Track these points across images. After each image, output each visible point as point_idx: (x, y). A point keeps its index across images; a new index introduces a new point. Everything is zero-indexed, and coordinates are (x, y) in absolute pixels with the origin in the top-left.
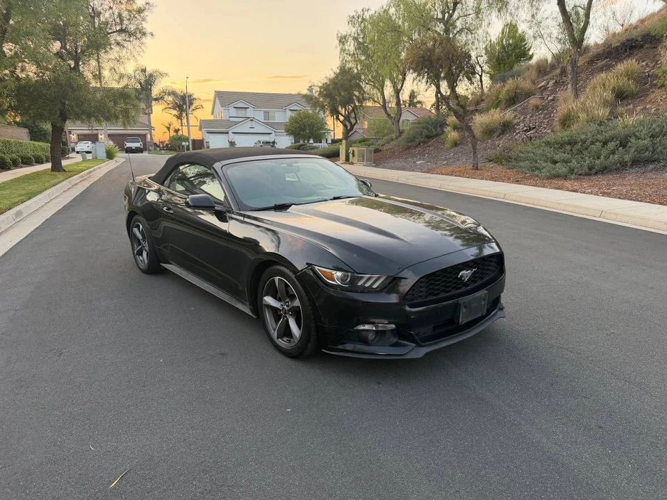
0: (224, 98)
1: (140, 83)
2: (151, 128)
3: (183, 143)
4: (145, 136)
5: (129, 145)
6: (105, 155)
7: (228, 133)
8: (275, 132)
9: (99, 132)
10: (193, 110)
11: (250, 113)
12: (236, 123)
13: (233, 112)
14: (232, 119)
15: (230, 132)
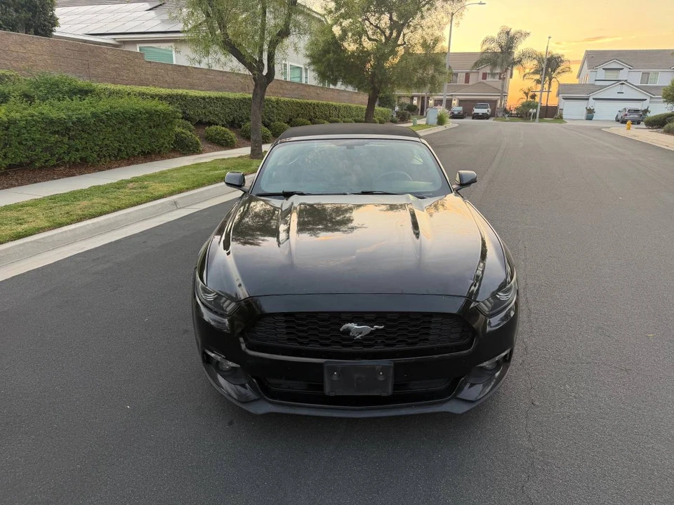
0: (594, 59)
1: (501, 47)
2: (504, 94)
3: (531, 110)
4: (496, 102)
5: (476, 111)
6: (436, 120)
7: (588, 99)
8: (651, 98)
9: (454, 98)
10: (559, 73)
11: (623, 75)
12: (602, 87)
13: (601, 74)
14: (598, 83)
15: (591, 99)
